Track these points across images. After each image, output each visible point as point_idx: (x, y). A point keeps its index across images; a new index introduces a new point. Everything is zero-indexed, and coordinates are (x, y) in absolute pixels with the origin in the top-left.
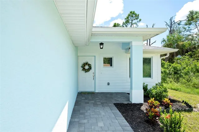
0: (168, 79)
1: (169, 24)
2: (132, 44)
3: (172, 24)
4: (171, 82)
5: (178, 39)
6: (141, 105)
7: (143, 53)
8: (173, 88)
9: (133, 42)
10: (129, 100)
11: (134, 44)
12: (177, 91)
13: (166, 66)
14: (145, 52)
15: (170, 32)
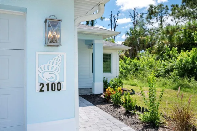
0: (129, 76)
1: (133, 15)
2: (94, 42)
3: (136, 15)
4: (131, 78)
5: (140, 33)
6: (102, 94)
7: (103, 49)
8: (132, 83)
9: (95, 40)
10: (92, 92)
11: (96, 42)
12: (135, 86)
13: (127, 62)
14: (104, 48)
15: (134, 23)
